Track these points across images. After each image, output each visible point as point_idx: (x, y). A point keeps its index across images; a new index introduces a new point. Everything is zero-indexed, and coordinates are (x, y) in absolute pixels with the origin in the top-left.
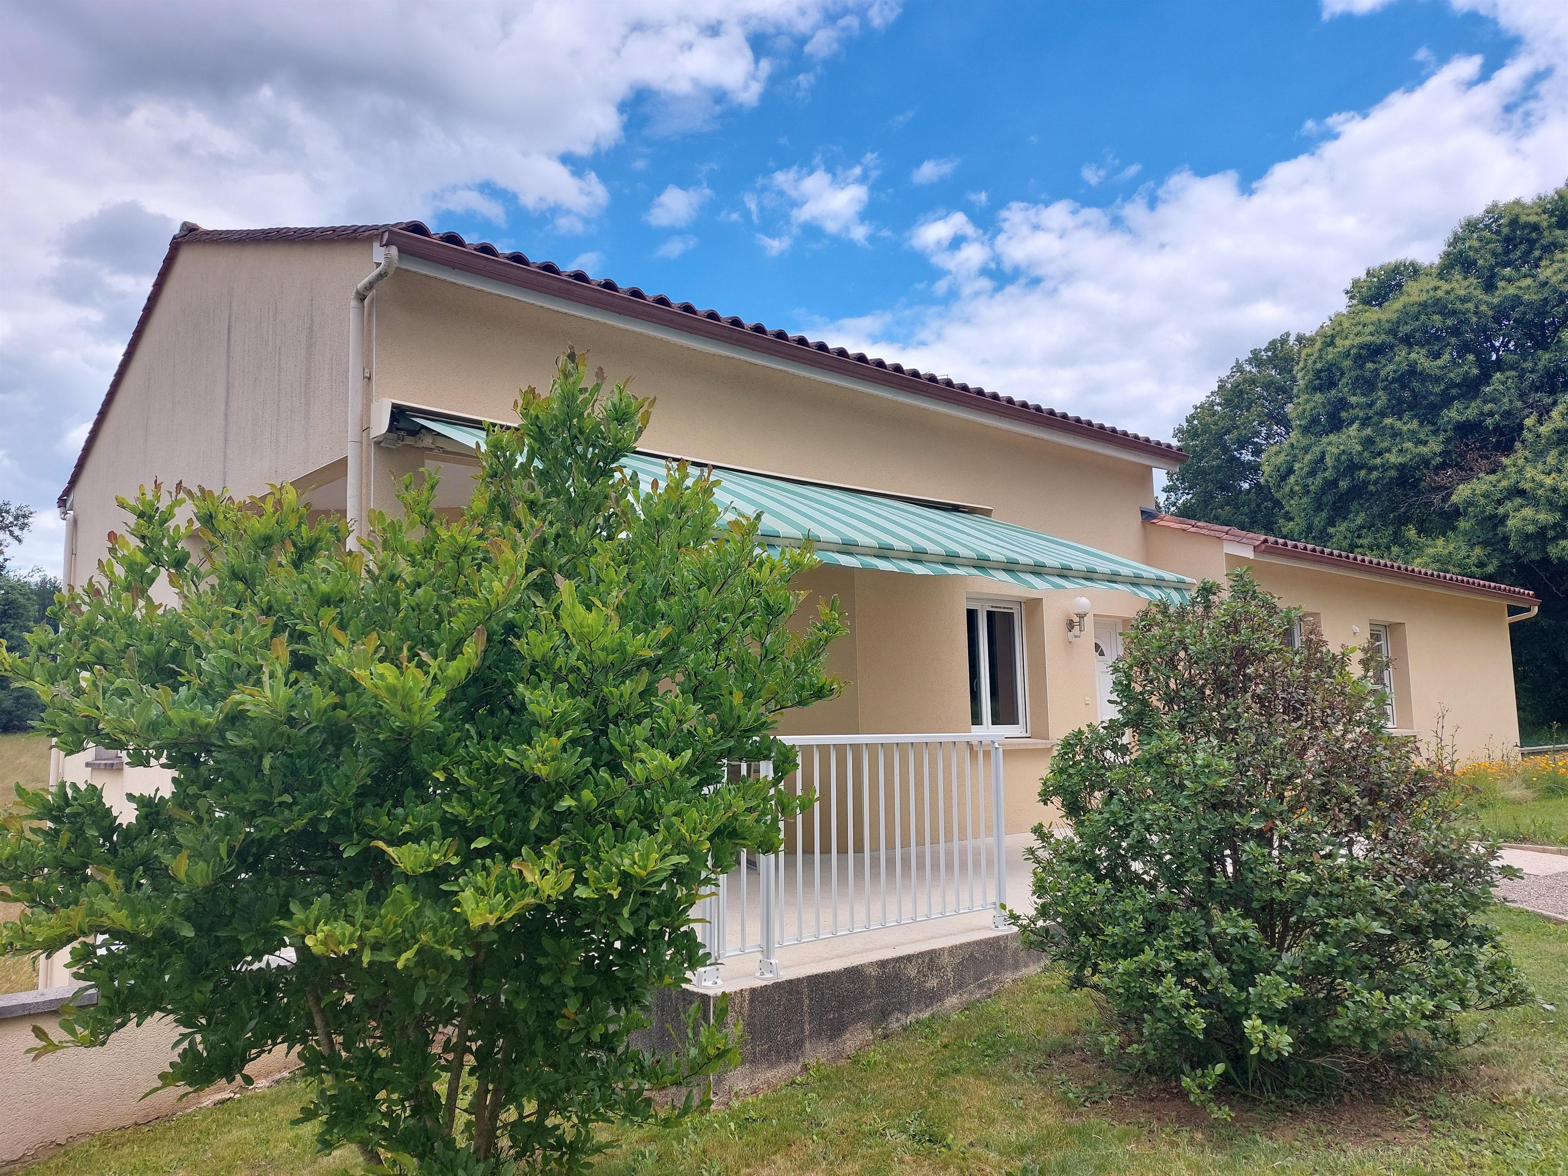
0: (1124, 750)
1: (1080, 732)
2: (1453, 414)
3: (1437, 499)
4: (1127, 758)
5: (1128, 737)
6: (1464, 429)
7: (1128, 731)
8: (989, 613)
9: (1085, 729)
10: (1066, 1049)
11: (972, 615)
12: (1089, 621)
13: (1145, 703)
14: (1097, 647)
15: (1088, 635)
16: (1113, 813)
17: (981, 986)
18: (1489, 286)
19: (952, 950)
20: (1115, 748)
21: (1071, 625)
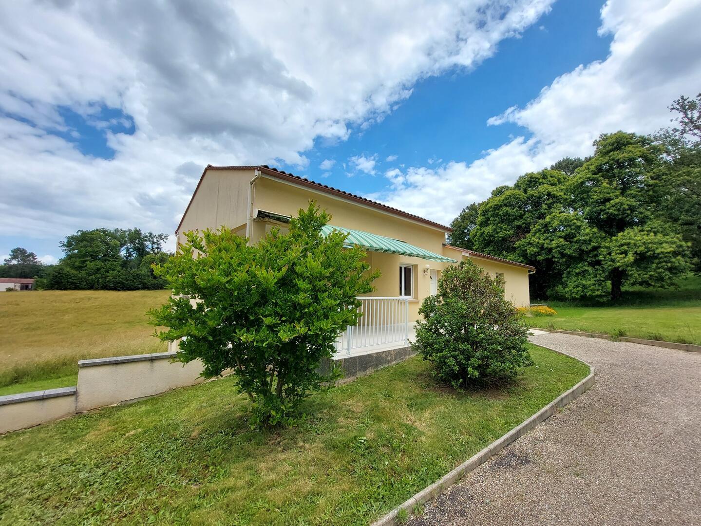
0: (440, 302)
1: (430, 297)
2: (516, 223)
3: (512, 244)
4: (440, 304)
5: (441, 299)
6: (519, 227)
7: (441, 297)
8: (405, 268)
9: (431, 296)
10: (422, 375)
11: (401, 268)
12: (429, 271)
13: (446, 291)
14: (431, 277)
15: (429, 274)
16: (437, 318)
17: (400, 359)
18: (525, 192)
19: (394, 350)
20: (438, 301)
21: (425, 271)
